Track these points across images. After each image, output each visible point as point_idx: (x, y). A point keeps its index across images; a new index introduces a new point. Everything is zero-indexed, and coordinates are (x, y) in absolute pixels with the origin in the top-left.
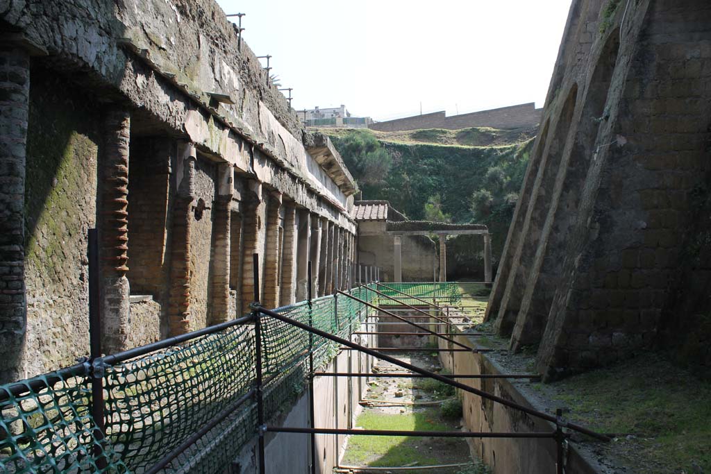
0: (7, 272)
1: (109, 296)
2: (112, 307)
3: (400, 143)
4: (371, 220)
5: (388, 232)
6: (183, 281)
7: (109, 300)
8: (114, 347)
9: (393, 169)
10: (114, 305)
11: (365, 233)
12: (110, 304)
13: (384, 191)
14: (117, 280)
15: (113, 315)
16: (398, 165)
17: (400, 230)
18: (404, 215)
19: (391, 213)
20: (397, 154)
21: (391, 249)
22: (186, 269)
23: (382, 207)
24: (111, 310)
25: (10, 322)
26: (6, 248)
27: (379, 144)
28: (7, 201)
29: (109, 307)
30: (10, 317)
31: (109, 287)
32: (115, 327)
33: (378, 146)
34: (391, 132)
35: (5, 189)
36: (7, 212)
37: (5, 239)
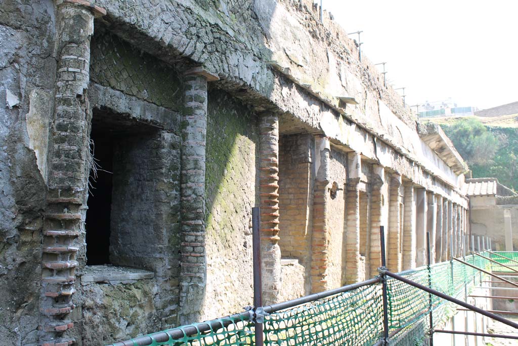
0: (194, 240)
1: (265, 260)
2: (268, 268)
3: (504, 125)
4: (481, 196)
5: (498, 206)
6: (322, 248)
7: (265, 262)
8: (269, 299)
9: (500, 150)
10: (269, 267)
11: (476, 207)
12: (266, 266)
13: (494, 170)
14: (271, 247)
15: (268, 274)
16: (504, 146)
17: (509, 203)
18: (512, 190)
19: (500, 190)
20: (504, 136)
21: (501, 221)
22: (324, 239)
23: (490, 184)
25: (195, 277)
26: (193, 222)
27: (485, 128)
28: (193, 188)
30: (195, 273)
31: (265, 253)
32: (270, 284)
33: (484, 131)
34: (496, 117)
35: (192, 179)
36: (193, 196)
37: (192, 216)
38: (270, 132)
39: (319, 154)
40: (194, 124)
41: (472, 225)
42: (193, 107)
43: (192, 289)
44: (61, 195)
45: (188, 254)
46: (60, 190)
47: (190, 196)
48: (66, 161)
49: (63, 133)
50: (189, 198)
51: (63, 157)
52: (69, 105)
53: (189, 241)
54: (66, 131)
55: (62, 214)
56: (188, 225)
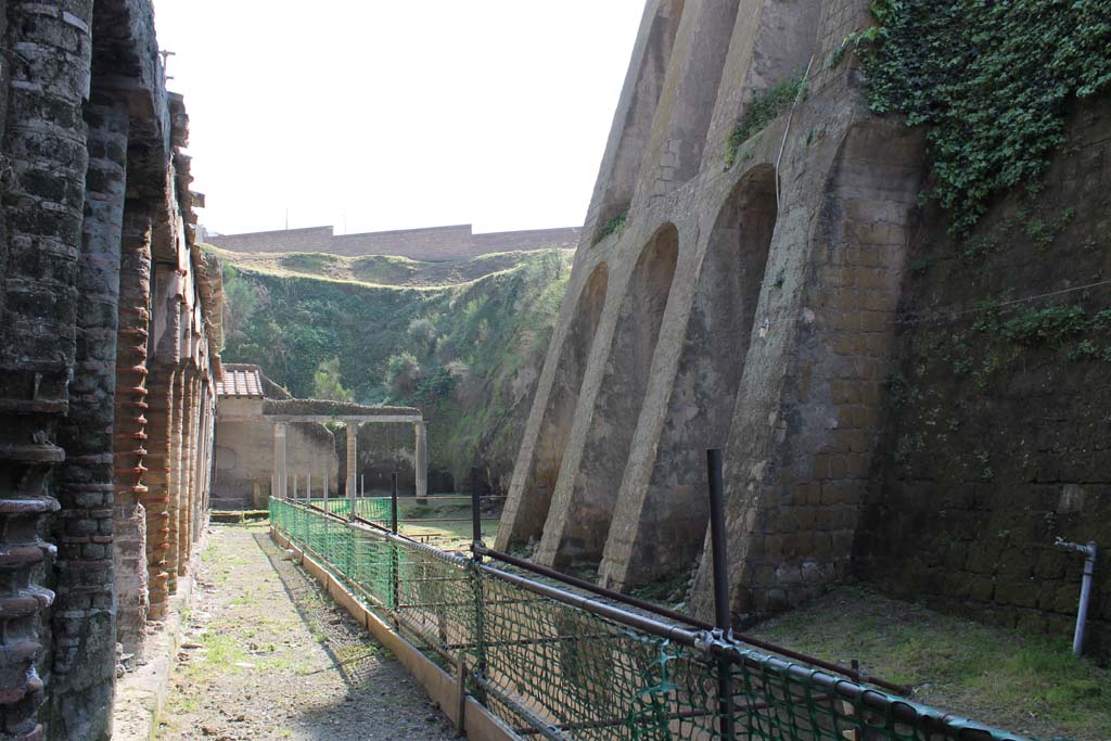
0: (100, 503)
1: (122, 539)
2: (127, 558)
3: (266, 272)
4: (238, 396)
5: (266, 416)
6: (161, 506)
7: (120, 545)
8: (130, 628)
9: (255, 314)
10: (130, 555)
11: (227, 416)
12: (123, 553)
13: (243, 350)
14: (133, 510)
15: (128, 571)
16: (263, 308)
17: (286, 412)
18: (285, 390)
19: (268, 390)
20: (264, 290)
21: (270, 444)
22: (164, 486)
23: (251, 376)
24: (124, 562)
25: (101, 594)
26: (97, 458)
27: (234, 272)
28: (101, 373)
29: (122, 558)
30: (102, 584)
31: (121, 523)
32: (131, 594)
33: (231, 275)
34: (247, 254)
35: (98, 351)
36: (101, 394)
37: (96, 443)
38: (141, 250)
39: (165, 304)
40: (105, 214)
41: (217, 451)
42: (104, 172)
43: (97, 626)
44: (42, 391)
45: (86, 539)
46: (39, 377)
47: (91, 392)
48: (57, 289)
49: (50, 205)
50: (90, 398)
51: (48, 277)
52: (66, 123)
53: (89, 504)
54: (57, 200)
55: (28, 448)
56: (85, 466)
